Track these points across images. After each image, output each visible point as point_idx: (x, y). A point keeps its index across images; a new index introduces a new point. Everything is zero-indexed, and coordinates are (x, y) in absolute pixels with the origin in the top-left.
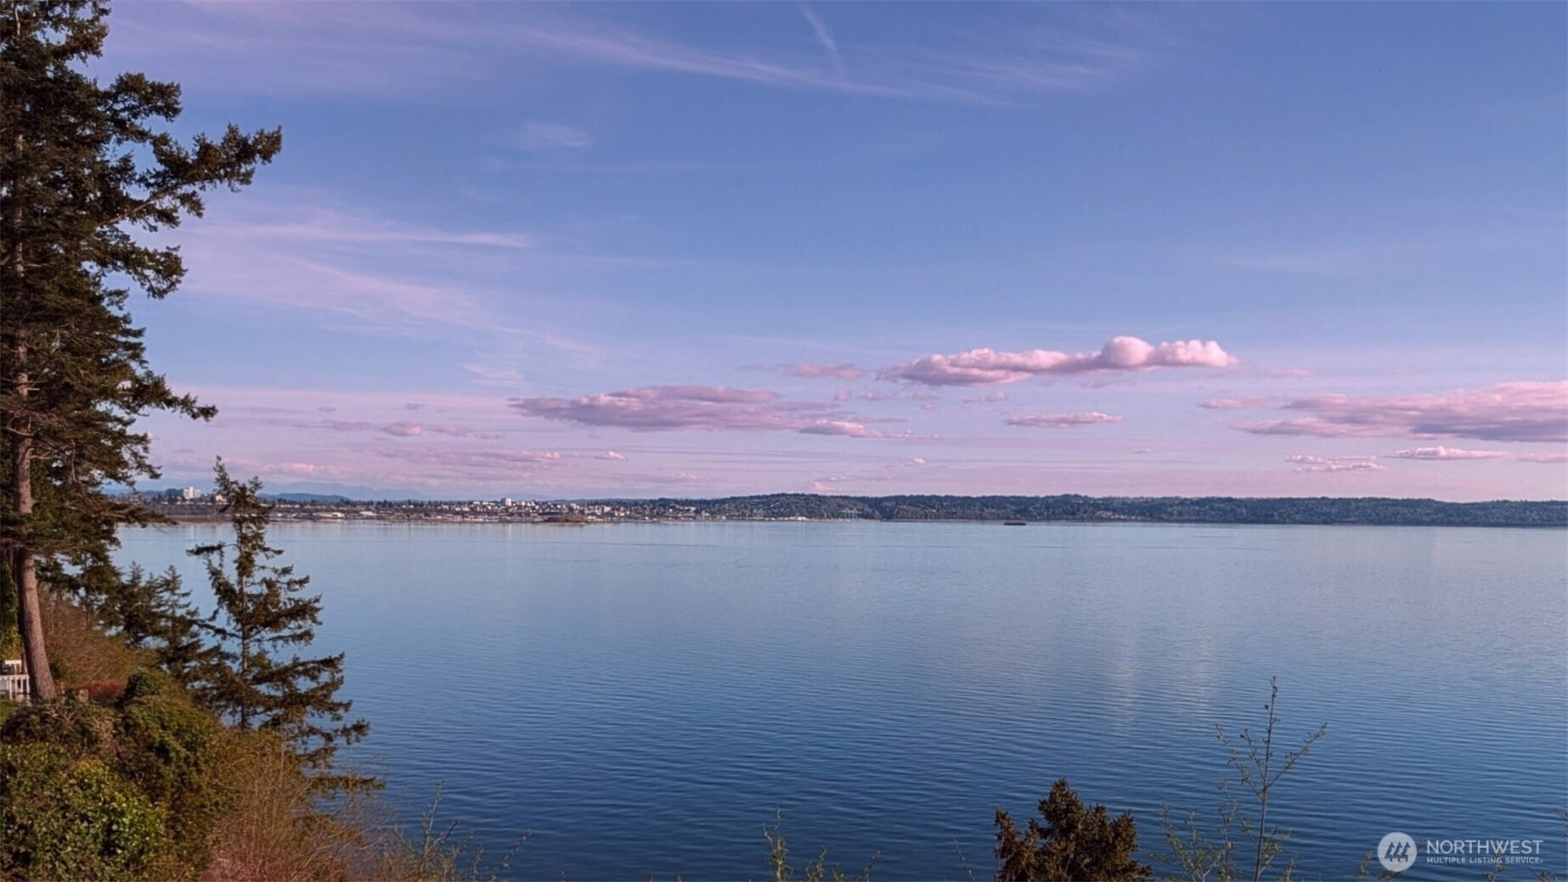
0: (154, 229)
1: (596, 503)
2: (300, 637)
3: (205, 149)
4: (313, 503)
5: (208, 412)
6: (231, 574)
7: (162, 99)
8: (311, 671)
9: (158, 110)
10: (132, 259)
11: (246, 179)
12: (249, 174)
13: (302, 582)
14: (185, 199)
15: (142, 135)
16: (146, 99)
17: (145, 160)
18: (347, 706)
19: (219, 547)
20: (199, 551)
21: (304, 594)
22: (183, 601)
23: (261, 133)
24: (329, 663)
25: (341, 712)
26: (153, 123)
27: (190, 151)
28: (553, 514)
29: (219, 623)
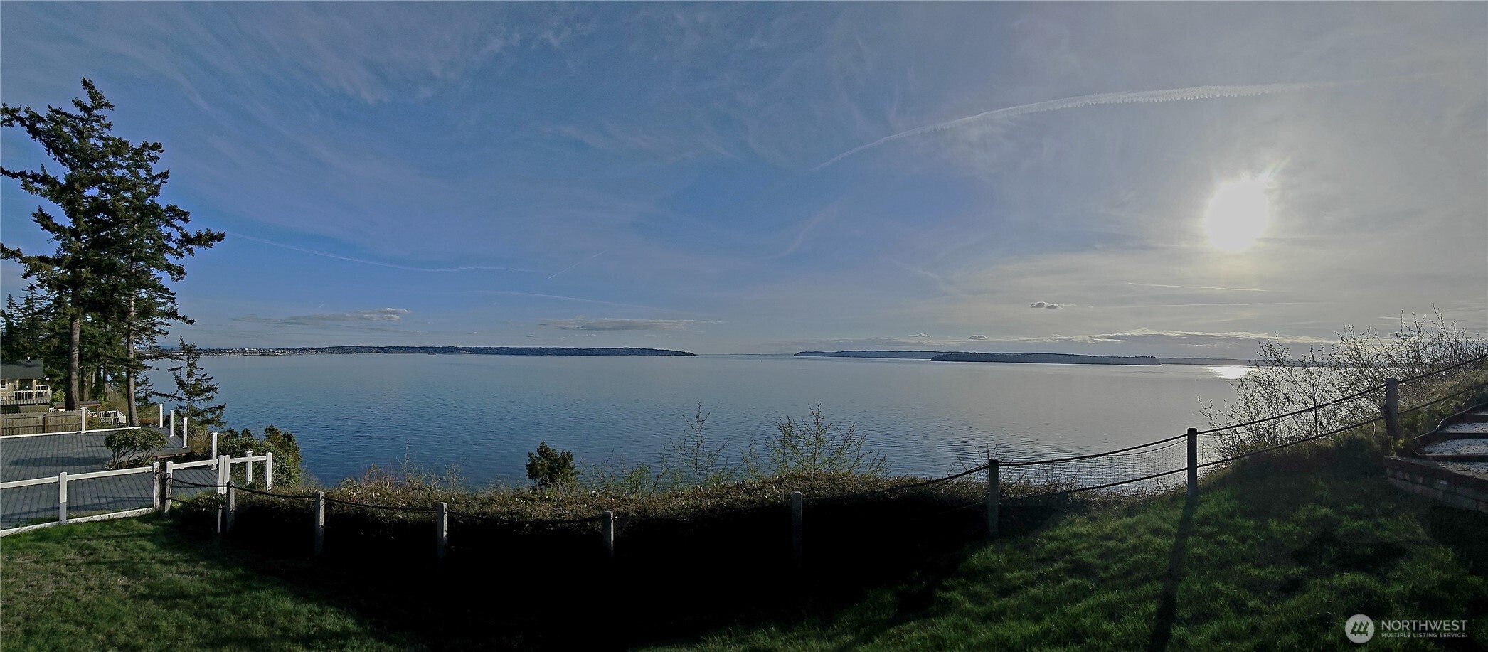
0: (178, 258)
1: (279, 349)
2: (209, 398)
3: (199, 236)
4: (172, 350)
5: (191, 322)
6: (184, 378)
7: (184, 216)
8: (212, 411)
9: (182, 219)
10: (169, 268)
11: (210, 246)
12: (212, 245)
13: (210, 379)
14: (188, 250)
15: (174, 226)
16: (178, 215)
17: (176, 235)
18: (225, 423)
19: (180, 368)
20: (173, 370)
21: (210, 383)
22: (149, 388)
23: (218, 233)
24: (220, 407)
25: (223, 425)
26: (179, 223)
27: (193, 234)
28: (263, 353)
29: (179, 395)
